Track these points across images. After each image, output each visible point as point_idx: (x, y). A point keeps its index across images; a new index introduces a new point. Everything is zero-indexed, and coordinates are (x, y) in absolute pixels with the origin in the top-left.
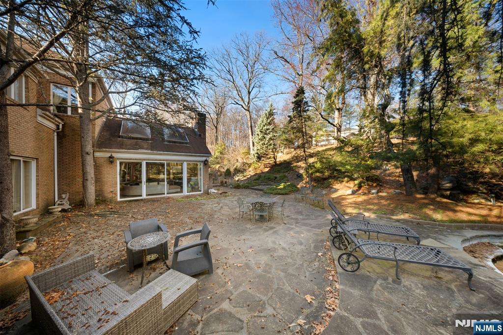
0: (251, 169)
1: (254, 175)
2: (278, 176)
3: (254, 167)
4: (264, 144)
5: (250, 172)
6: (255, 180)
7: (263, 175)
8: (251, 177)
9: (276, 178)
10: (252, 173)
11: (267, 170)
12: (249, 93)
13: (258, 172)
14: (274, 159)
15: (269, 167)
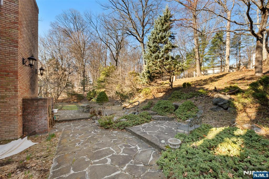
0: (141, 94)
1: (144, 102)
2: (179, 104)
3: (145, 92)
4: (156, 58)
5: (140, 99)
6: (144, 109)
7: (156, 102)
8: (139, 104)
9: (177, 107)
10: (141, 100)
11: (161, 95)
12: (143, 27)
13: (150, 97)
14: (170, 81)
15: (164, 92)
